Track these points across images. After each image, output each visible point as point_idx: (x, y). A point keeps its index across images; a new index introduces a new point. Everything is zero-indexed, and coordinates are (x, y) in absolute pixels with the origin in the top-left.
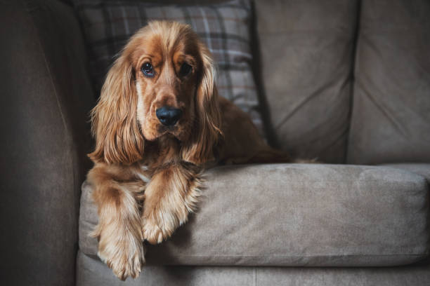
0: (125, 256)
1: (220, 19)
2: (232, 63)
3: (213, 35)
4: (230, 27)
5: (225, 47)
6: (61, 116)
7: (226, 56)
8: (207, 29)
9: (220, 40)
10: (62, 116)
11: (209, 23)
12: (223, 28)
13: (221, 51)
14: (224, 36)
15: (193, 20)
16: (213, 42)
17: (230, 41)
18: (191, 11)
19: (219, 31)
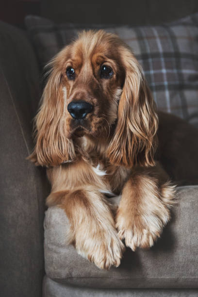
0: (104, 245)
1: (173, 38)
2: (186, 82)
3: (166, 55)
4: (183, 46)
5: (178, 67)
6: (24, 142)
7: (181, 75)
8: (161, 49)
9: (174, 59)
10: (26, 142)
11: (162, 43)
12: (176, 47)
13: (175, 71)
14: (177, 55)
15: (146, 41)
16: (166, 62)
17: (183, 60)
18: (144, 31)
19: (172, 50)
